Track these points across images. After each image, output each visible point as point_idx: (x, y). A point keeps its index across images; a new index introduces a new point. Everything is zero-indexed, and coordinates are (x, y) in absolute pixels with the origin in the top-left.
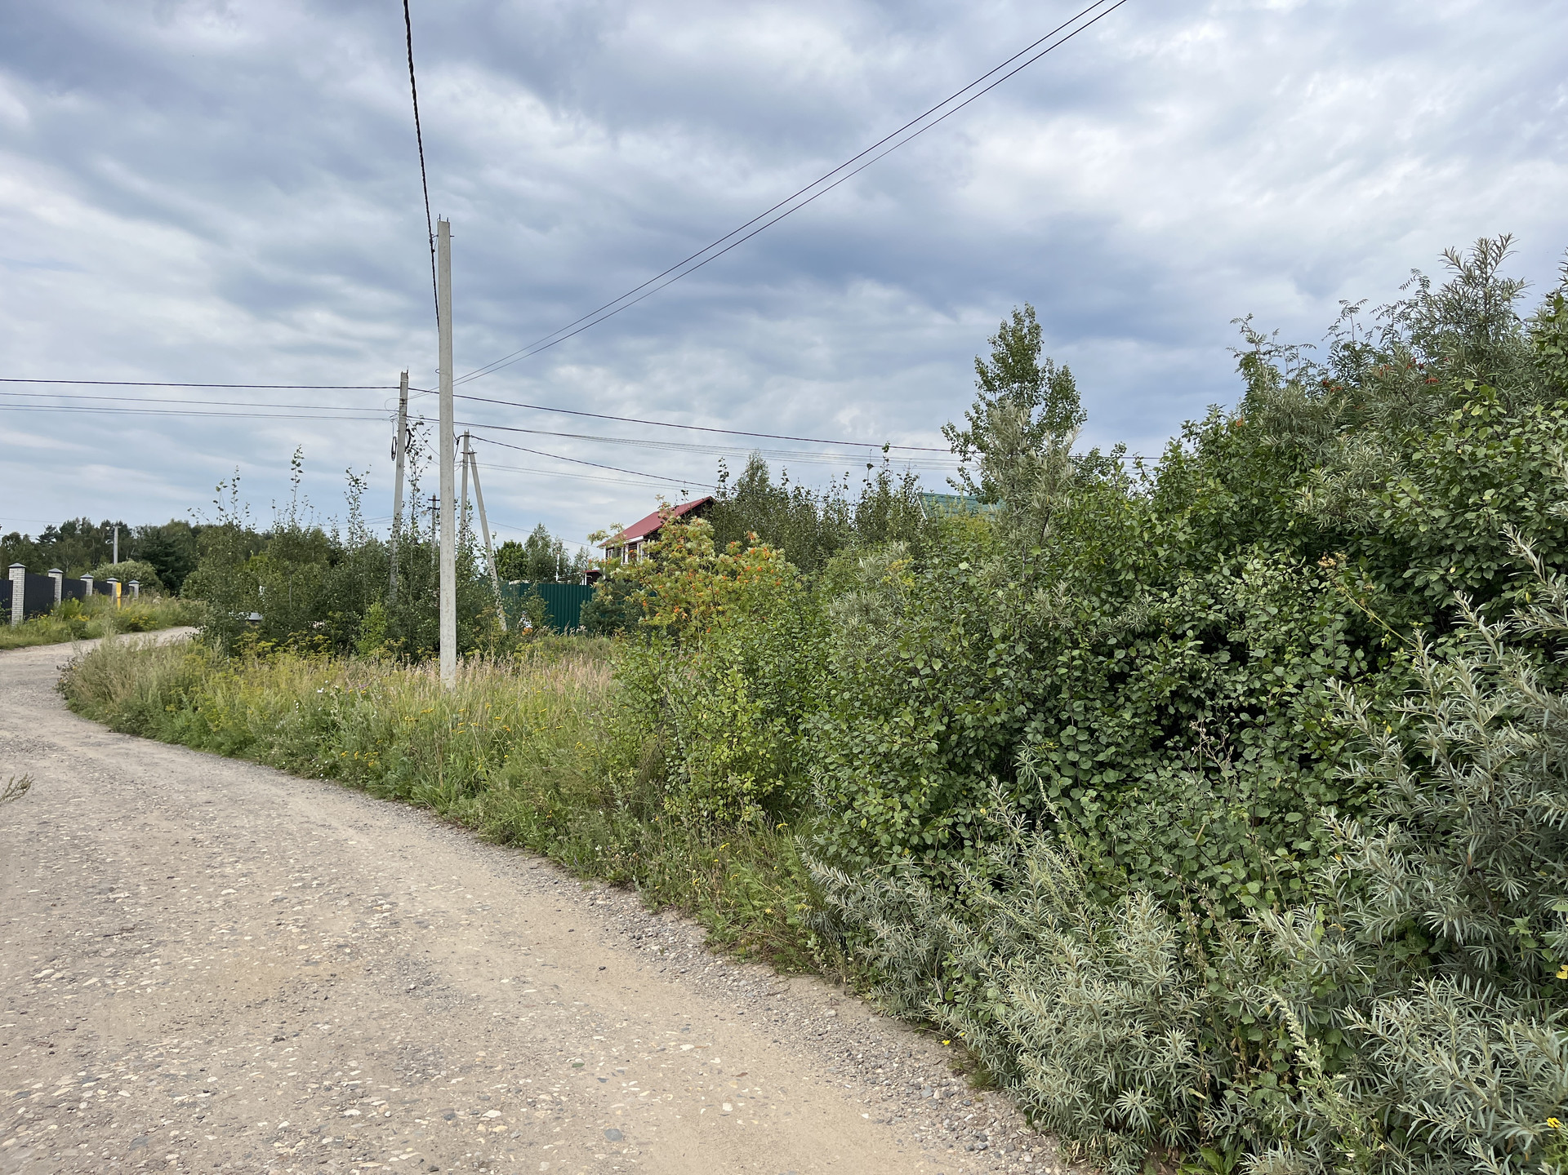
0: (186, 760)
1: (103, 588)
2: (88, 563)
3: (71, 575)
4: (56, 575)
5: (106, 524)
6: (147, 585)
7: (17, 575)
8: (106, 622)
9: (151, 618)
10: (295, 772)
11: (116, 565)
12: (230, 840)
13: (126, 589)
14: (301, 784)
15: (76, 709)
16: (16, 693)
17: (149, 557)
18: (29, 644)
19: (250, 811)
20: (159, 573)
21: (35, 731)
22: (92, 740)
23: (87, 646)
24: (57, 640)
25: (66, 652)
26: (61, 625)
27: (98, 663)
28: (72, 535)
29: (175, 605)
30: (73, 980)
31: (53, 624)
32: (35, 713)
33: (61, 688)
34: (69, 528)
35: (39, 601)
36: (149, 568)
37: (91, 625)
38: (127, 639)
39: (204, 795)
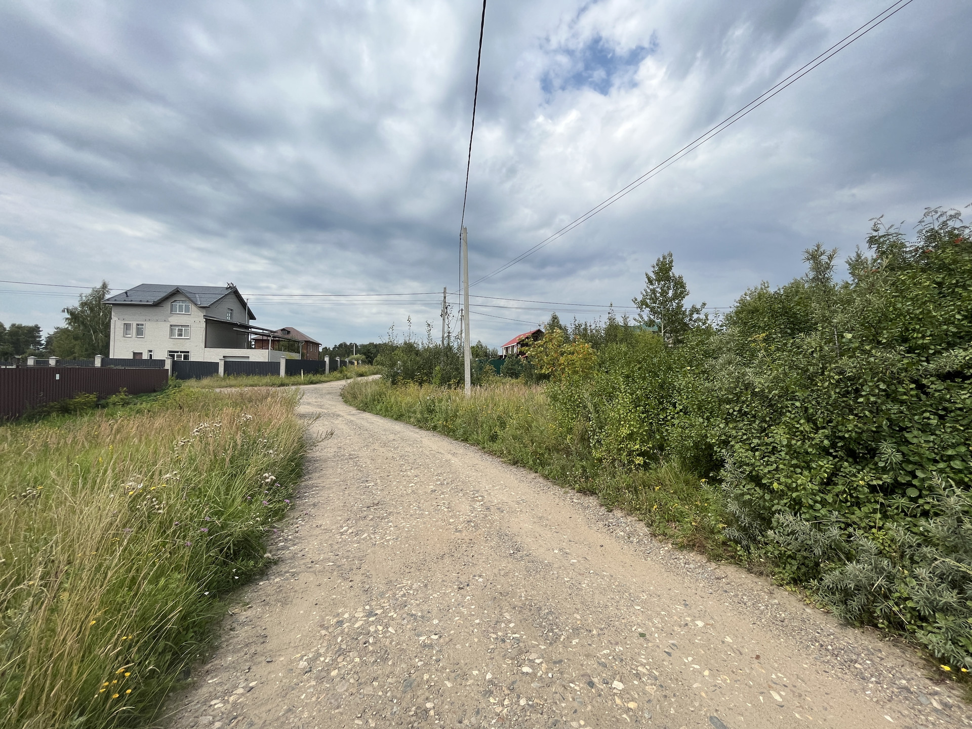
0: (382, 421)
1: (352, 363)
2: (346, 356)
3: (342, 359)
4: (338, 359)
5: (351, 344)
6: (363, 362)
7: (327, 359)
8: (353, 374)
9: (366, 372)
10: (421, 427)
11: (355, 356)
12: (406, 458)
13: (358, 363)
14: (423, 433)
15: (346, 402)
16: (328, 397)
17: (365, 354)
18: (331, 381)
19: (410, 445)
20: (367, 358)
21: (334, 410)
22: (352, 413)
23: (349, 381)
24: (339, 379)
25: (343, 383)
26: (339, 375)
27: (352, 387)
28: (342, 347)
29: (372, 368)
30: (357, 534)
31: (336, 374)
32: (333, 403)
33: (341, 395)
34: (341, 345)
35: (333, 367)
36: (364, 357)
37: (349, 374)
38: (359, 379)
39: (392, 437)
